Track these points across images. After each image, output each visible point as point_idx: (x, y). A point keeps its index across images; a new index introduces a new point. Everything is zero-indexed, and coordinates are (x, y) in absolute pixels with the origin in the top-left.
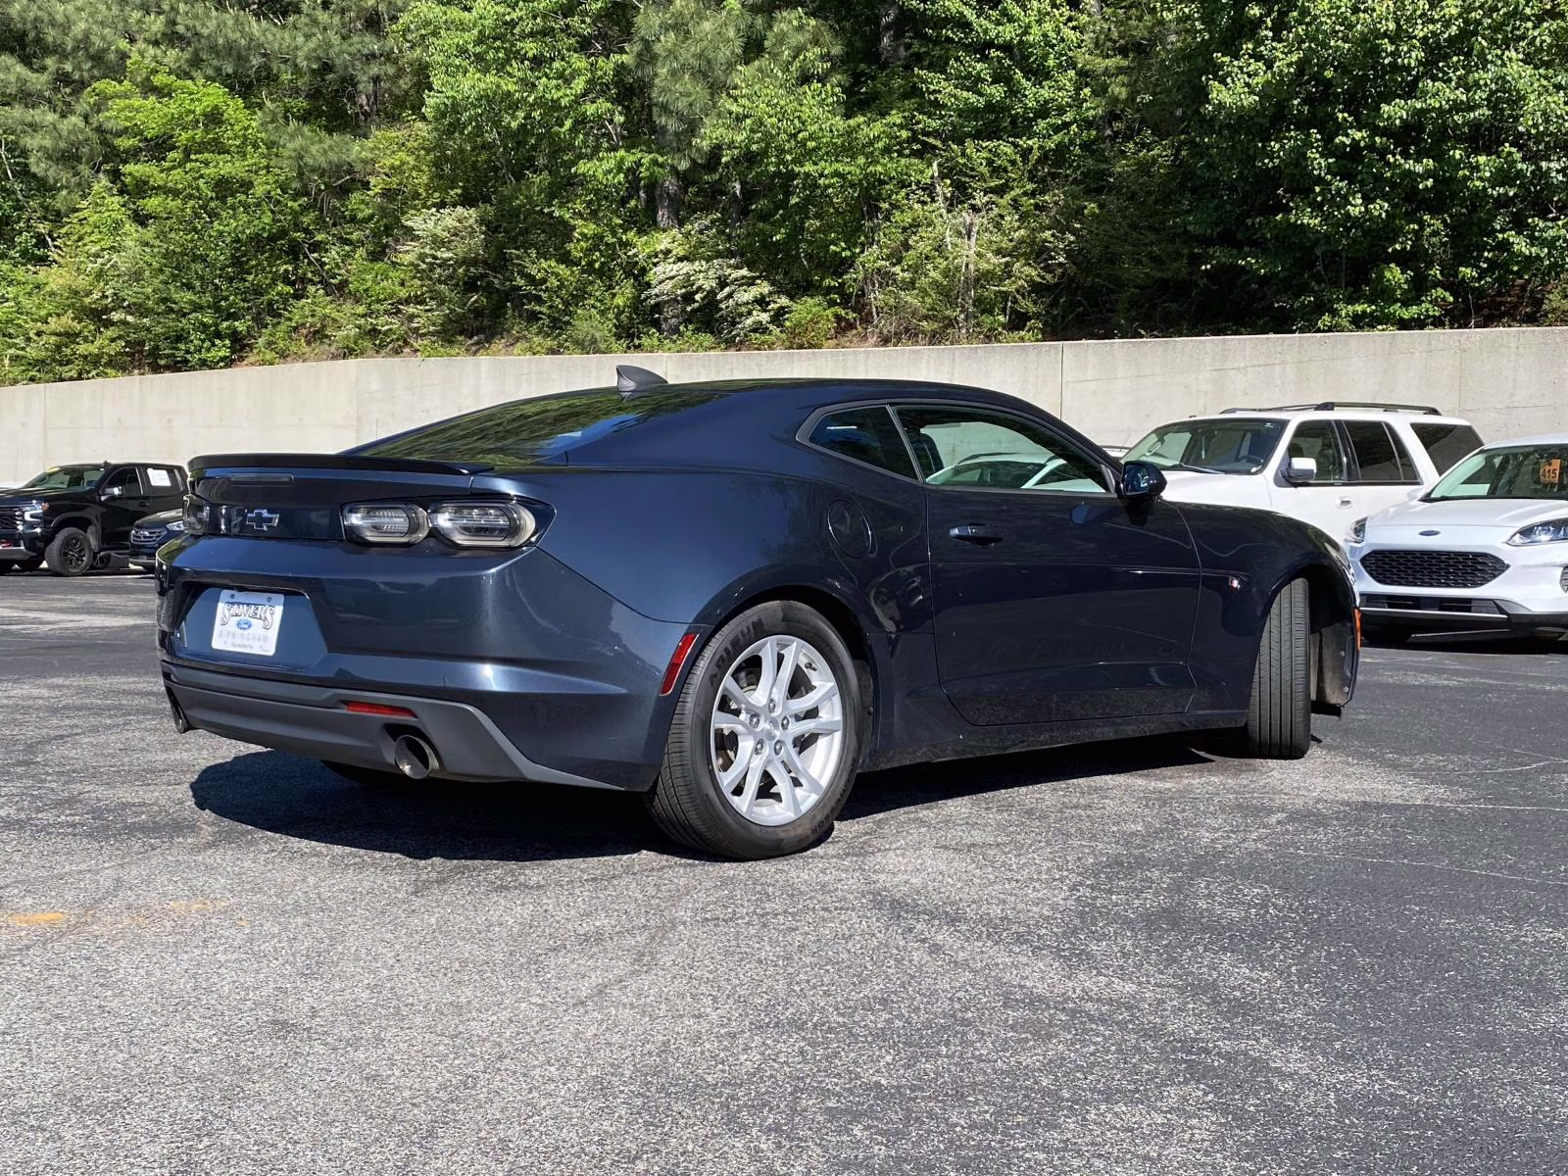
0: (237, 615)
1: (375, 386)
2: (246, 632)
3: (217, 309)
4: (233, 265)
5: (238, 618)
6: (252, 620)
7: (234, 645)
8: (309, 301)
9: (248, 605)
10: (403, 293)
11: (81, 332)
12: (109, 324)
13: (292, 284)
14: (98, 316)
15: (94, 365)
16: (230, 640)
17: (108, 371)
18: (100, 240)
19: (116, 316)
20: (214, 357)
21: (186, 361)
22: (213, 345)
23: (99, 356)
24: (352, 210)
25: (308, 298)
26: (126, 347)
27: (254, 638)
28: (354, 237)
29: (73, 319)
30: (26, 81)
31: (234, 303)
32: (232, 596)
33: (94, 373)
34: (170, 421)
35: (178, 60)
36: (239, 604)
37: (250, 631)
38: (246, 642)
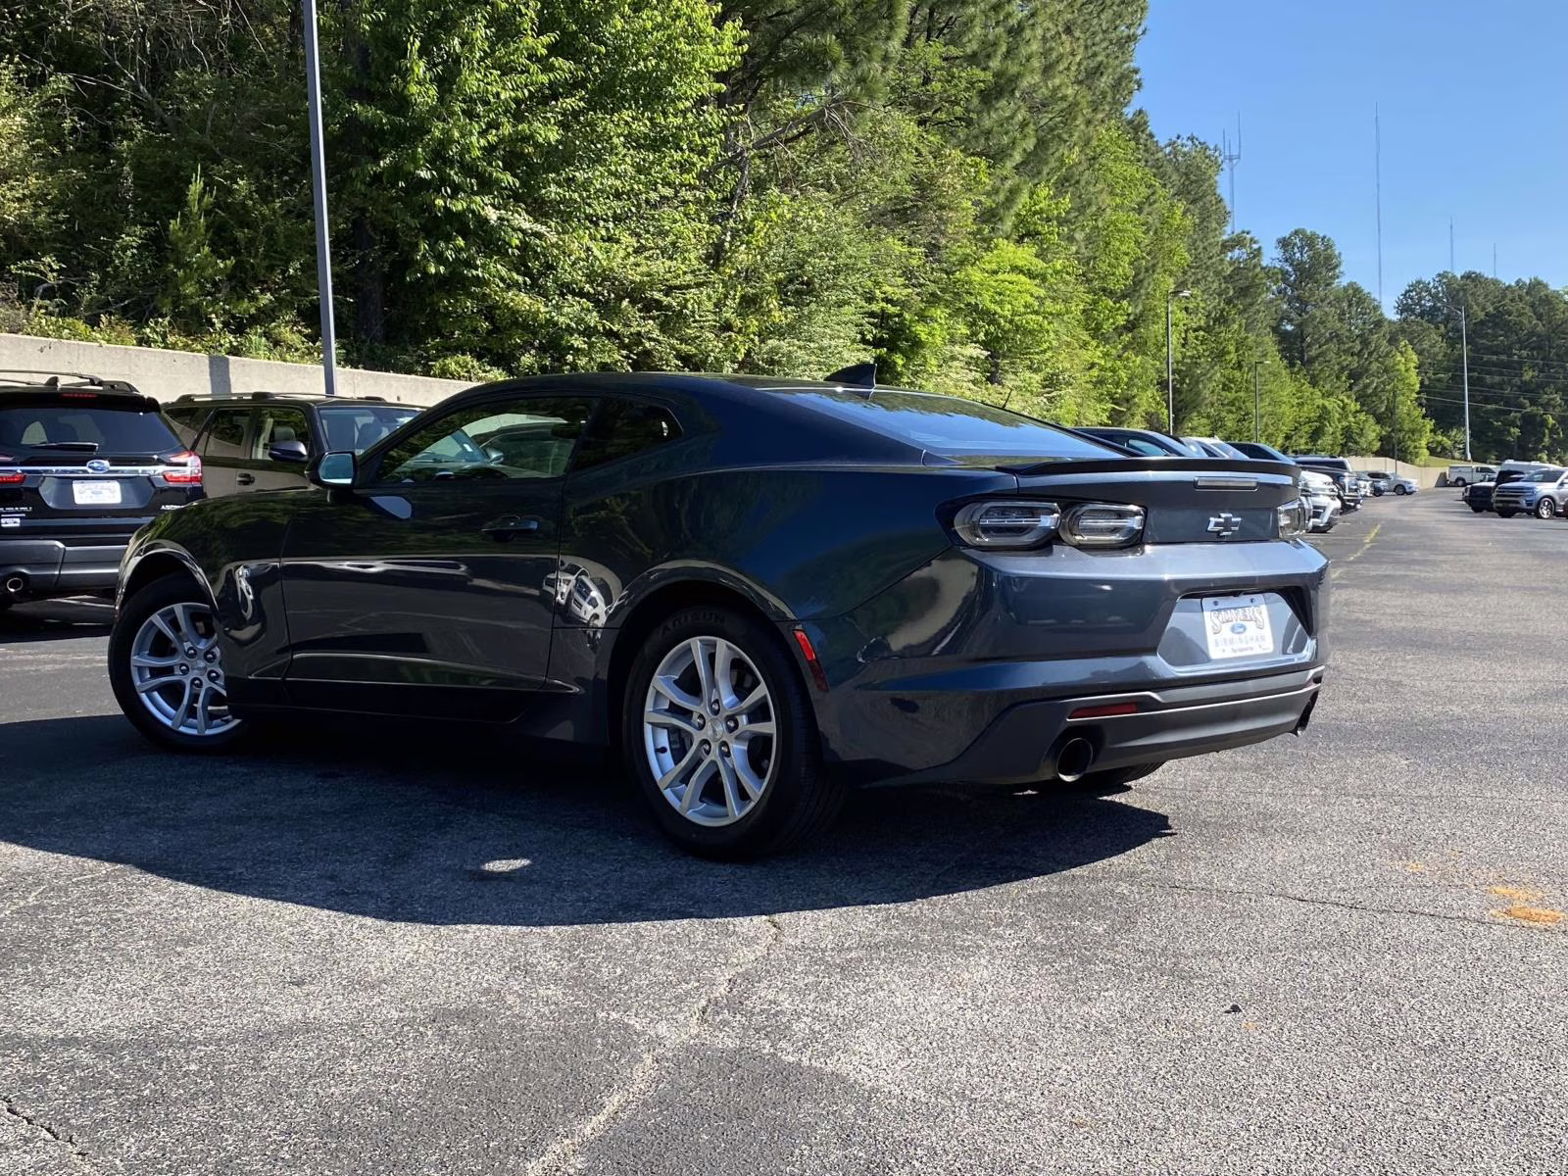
0: (1228, 621)
2: (1243, 636)
5: (1230, 624)
6: (1244, 623)
7: (1234, 651)
9: (1235, 609)
16: (1228, 648)
27: (1252, 639)
32: (1216, 603)
36: (1225, 609)
37: (1247, 633)
38: (1244, 646)
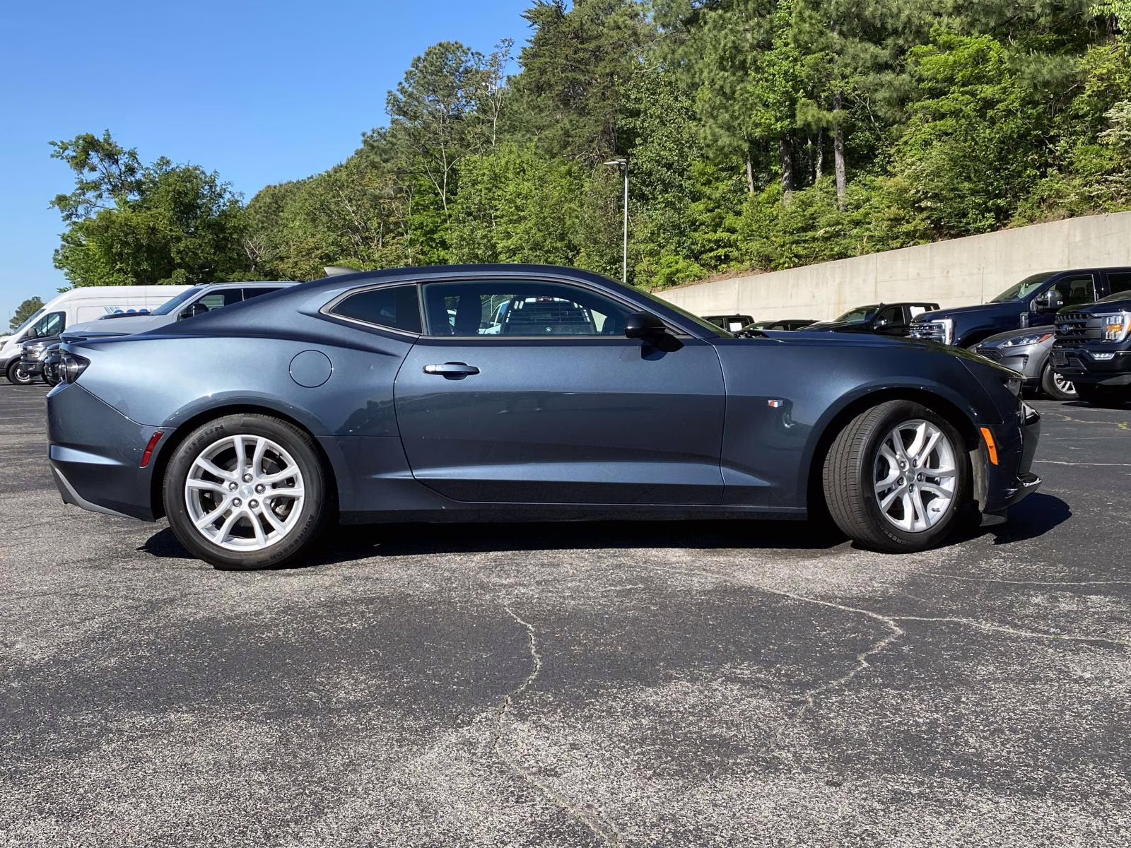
1: (1078, 238)
3: (987, 192)
4: (998, 160)
8: (1047, 179)
10: (1109, 166)
11: (905, 216)
12: (921, 210)
13: (1038, 168)
14: (915, 205)
15: (913, 238)
17: (921, 241)
18: (915, 154)
19: (923, 204)
20: (984, 225)
21: (968, 230)
22: (984, 217)
23: (915, 231)
24: (1076, 110)
25: (1047, 177)
26: (931, 224)
28: (1078, 128)
29: (899, 209)
30: (876, 56)
31: (998, 187)
33: (911, 243)
34: (948, 272)
35: (962, 23)
